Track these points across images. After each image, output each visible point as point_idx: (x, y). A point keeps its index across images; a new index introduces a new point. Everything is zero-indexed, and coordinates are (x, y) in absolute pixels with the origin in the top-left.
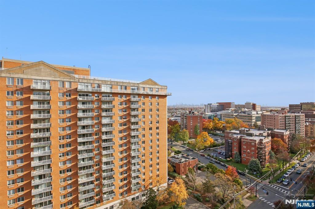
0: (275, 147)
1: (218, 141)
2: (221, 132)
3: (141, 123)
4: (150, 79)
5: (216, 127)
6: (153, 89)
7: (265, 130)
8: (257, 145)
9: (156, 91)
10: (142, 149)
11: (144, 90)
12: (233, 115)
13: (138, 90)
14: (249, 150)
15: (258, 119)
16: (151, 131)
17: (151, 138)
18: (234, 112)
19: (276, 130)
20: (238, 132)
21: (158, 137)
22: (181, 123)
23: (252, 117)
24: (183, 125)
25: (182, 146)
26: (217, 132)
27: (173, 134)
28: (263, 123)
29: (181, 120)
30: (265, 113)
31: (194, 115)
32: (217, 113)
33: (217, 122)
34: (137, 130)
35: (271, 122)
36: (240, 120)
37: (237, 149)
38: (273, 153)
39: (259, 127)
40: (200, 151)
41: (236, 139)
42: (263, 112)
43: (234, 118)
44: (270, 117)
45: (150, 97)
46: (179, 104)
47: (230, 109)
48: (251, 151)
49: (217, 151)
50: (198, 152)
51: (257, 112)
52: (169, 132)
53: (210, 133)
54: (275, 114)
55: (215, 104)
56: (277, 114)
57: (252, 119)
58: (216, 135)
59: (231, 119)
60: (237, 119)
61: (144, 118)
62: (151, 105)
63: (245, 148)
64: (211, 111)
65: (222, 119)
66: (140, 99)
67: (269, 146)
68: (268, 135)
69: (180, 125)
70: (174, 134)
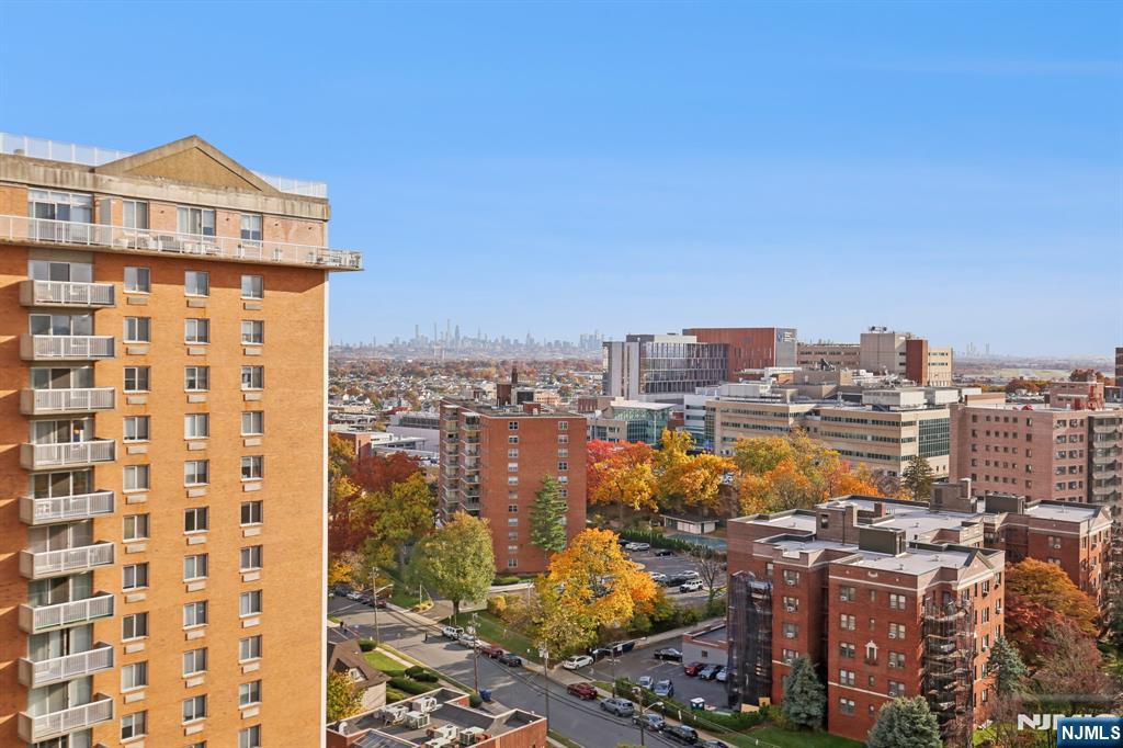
0: (1029, 614)
1: (684, 591)
2: (710, 527)
3: (118, 481)
4: (191, 138)
5: (673, 498)
6: (221, 215)
7: (973, 509)
8: (922, 610)
9: (245, 234)
10: (127, 676)
11: (145, 223)
12: (785, 415)
13: (92, 220)
14: (871, 645)
15: (932, 437)
16: (197, 537)
17: (201, 586)
18: (789, 392)
19: (1034, 511)
20: (809, 525)
21: (252, 575)
22: (442, 468)
23: (897, 424)
24: (455, 485)
25: (445, 637)
26: (680, 526)
27: (385, 547)
28: (960, 467)
29: (442, 447)
30: (976, 398)
31: (529, 409)
32: (689, 399)
33: (685, 459)
34: (87, 531)
35: (1009, 458)
36: (825, 445)
37: (804, 641)
38: (1014, 654)
39: (938, 492)
40: (567, 664)
41: (796, 570)
42: (966, 392)
43: (790, 431)
44: (1001, 426)
45: (190, 276)
46: (431, 339)
47: (770, 371)
48: (887, 646)
49: (676, 658)
50: (553, 672)
51: (930, 394)
52: (342, 539)
53: (635, 539)
54: (1034, 407)
55: (672, 340)
56: (1042, 407)
57: (897, 441)
58: (672, 548)
59: (768, 440)
60: (804, 440)
61: (145, 435)
62: (204, 338)
63: (852, 627)
64: (650, 389)
65: (718, 438)
66: (112, 290)
67: (992, 611)
68: (988, 542)
69: (433, 487)
70: (387, 553)
